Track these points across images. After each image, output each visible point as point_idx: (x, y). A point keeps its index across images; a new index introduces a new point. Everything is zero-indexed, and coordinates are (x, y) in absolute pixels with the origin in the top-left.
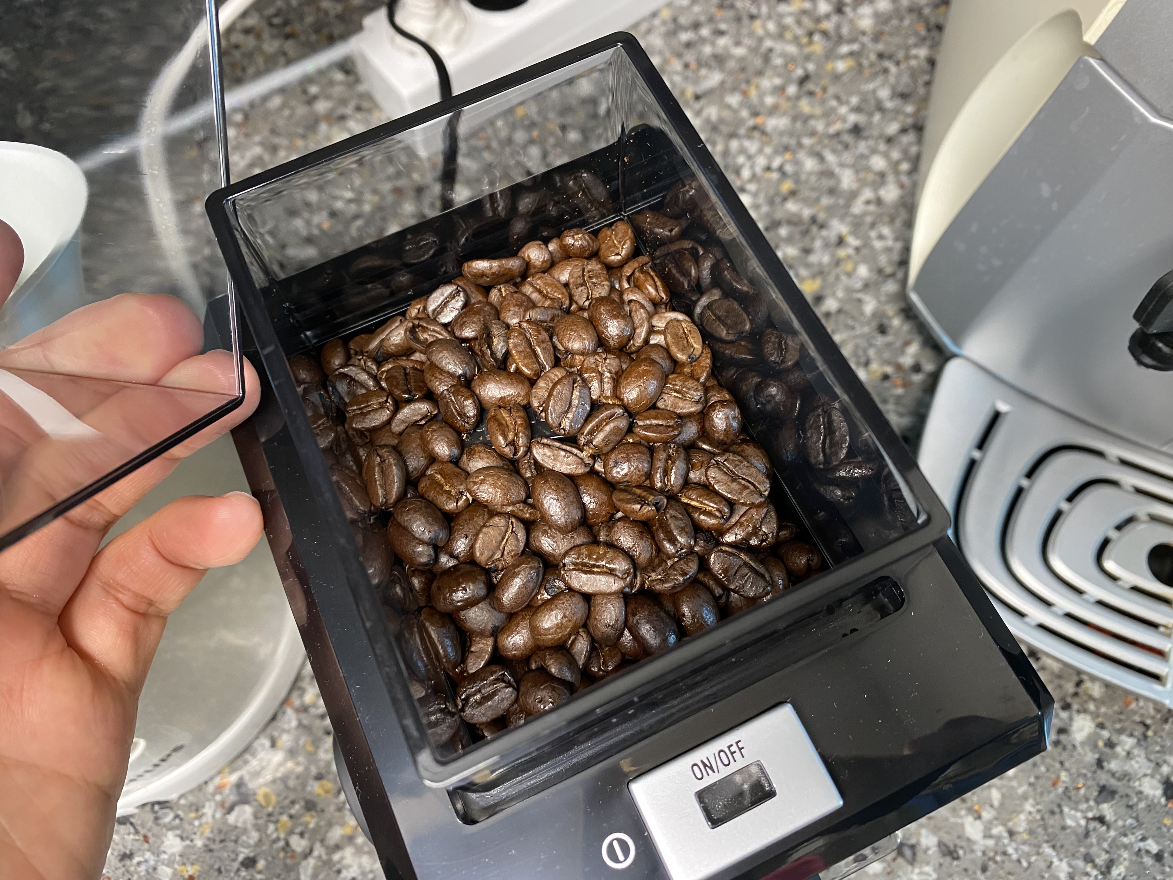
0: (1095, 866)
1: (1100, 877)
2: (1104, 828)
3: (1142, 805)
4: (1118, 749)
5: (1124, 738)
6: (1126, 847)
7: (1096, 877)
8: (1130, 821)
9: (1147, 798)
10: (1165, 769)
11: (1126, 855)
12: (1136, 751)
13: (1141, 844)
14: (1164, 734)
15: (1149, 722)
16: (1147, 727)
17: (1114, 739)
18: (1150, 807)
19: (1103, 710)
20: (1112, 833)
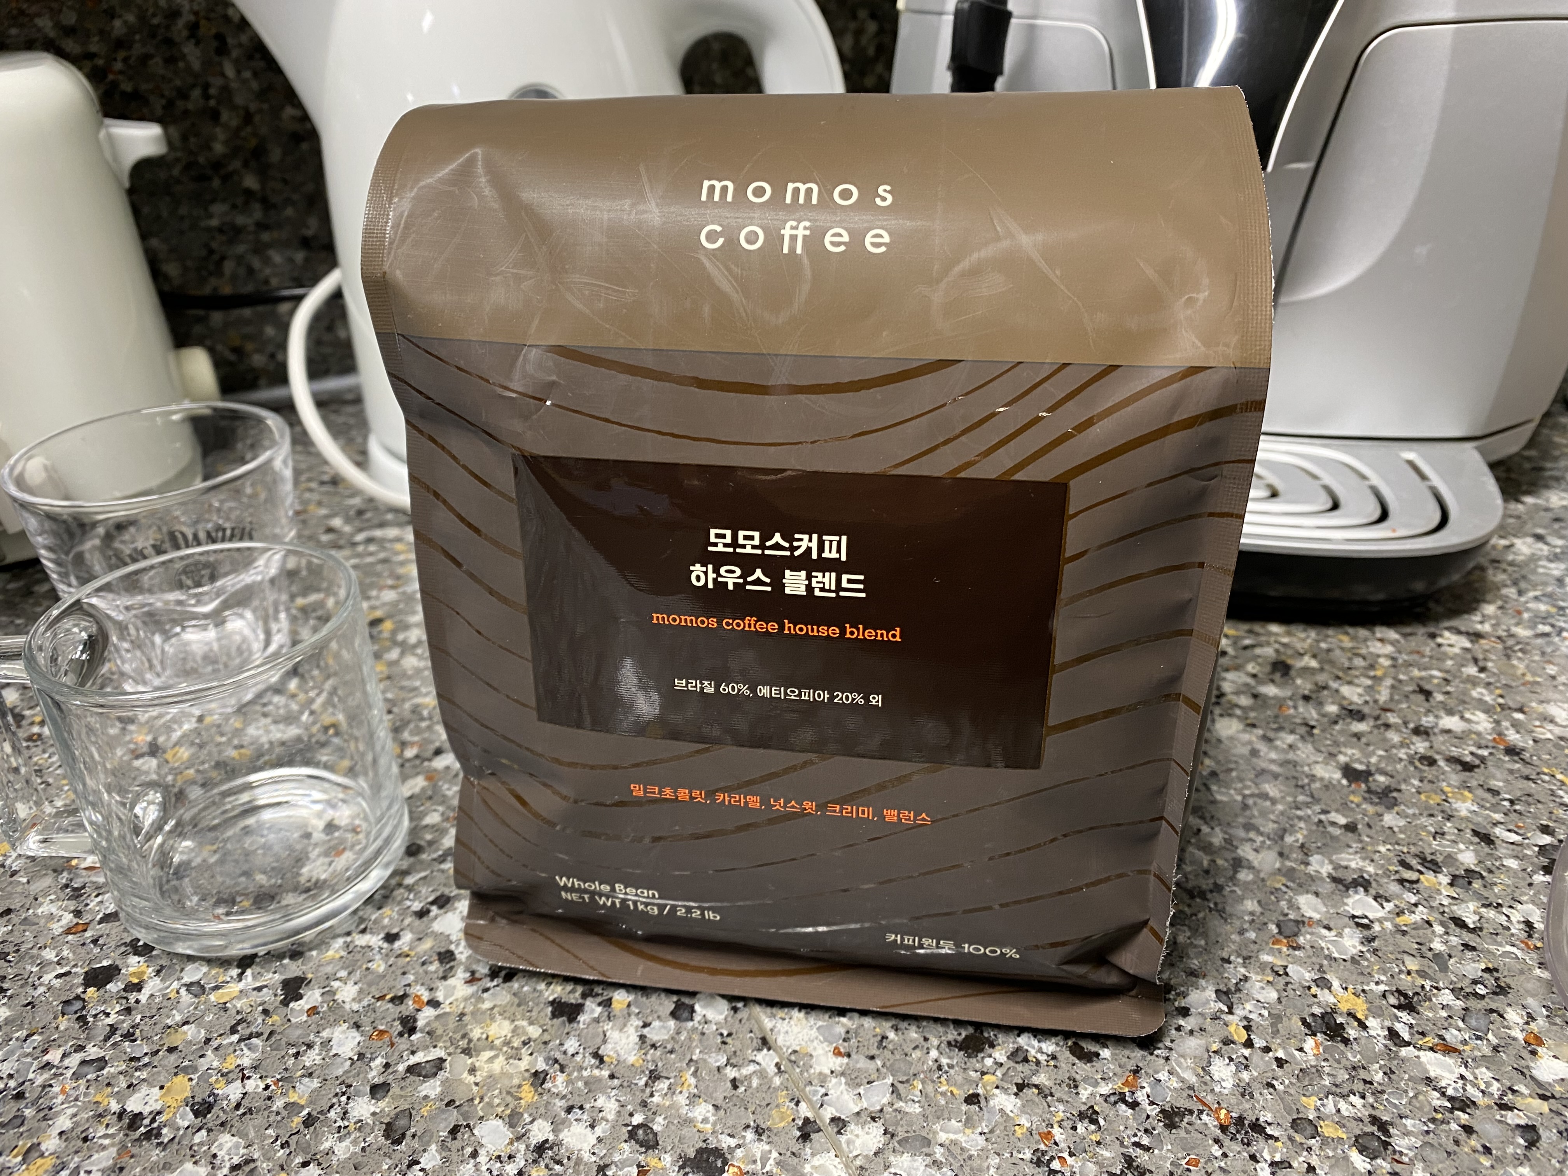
0: (1262, 834)
1: (1268, 842)
2: (1268, 803)
3: (1317, 785)
4: (1278, 743)
5: (1282, 734)
6: (1300, 818)
7: (1263, 842)
8: (1301, 798)
9: (1322, 779)
10: (1342, 759)
11: (1302, 824)
12: (1300, 745)
13: (1323, 817)
14: (1335, 733)
15: (1313, 723)
16: (1313, 727)
17: (1271, 734)
18: (1328, 786)
19: (1252, 714)
20: (1280, 807)
